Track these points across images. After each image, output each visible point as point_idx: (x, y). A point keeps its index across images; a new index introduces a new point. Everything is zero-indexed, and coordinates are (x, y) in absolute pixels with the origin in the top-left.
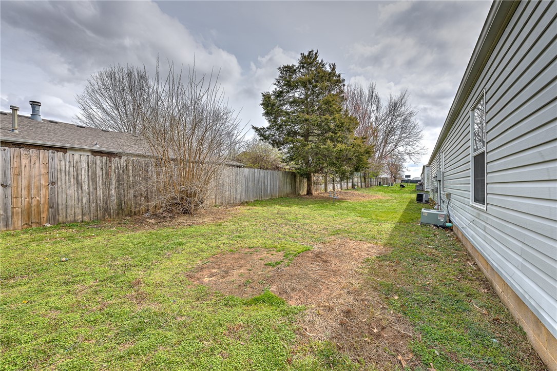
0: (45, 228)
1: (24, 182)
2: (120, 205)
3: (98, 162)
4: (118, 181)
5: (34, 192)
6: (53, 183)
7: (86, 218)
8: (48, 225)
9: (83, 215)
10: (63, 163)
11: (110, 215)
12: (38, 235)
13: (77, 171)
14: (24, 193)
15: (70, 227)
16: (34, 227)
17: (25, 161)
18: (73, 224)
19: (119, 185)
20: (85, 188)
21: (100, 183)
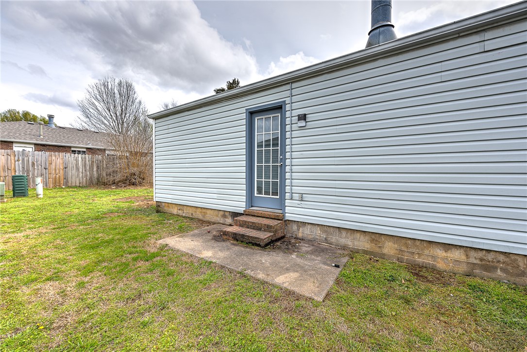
0: (62, 188)
1: (54, 167)
2: (98, 179)
3: (87, 157)
4: (98, 167)
5: (57, 171)
6: (66, 168)
7: (81, 185)
8: (64, 187)
9: (79, 183)
10: (70, 158)
11: (93, 184)
12: (60, 190)
13: (77, 162)
14: (54, 172)
15: (73, 188)
16: (57, 187)
17: (53, 158)
18: (76, 187)
19: (98, 169)
20: (81, 170)
21: (88, 168)
